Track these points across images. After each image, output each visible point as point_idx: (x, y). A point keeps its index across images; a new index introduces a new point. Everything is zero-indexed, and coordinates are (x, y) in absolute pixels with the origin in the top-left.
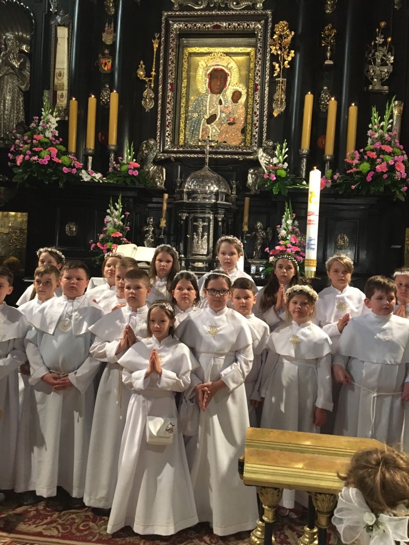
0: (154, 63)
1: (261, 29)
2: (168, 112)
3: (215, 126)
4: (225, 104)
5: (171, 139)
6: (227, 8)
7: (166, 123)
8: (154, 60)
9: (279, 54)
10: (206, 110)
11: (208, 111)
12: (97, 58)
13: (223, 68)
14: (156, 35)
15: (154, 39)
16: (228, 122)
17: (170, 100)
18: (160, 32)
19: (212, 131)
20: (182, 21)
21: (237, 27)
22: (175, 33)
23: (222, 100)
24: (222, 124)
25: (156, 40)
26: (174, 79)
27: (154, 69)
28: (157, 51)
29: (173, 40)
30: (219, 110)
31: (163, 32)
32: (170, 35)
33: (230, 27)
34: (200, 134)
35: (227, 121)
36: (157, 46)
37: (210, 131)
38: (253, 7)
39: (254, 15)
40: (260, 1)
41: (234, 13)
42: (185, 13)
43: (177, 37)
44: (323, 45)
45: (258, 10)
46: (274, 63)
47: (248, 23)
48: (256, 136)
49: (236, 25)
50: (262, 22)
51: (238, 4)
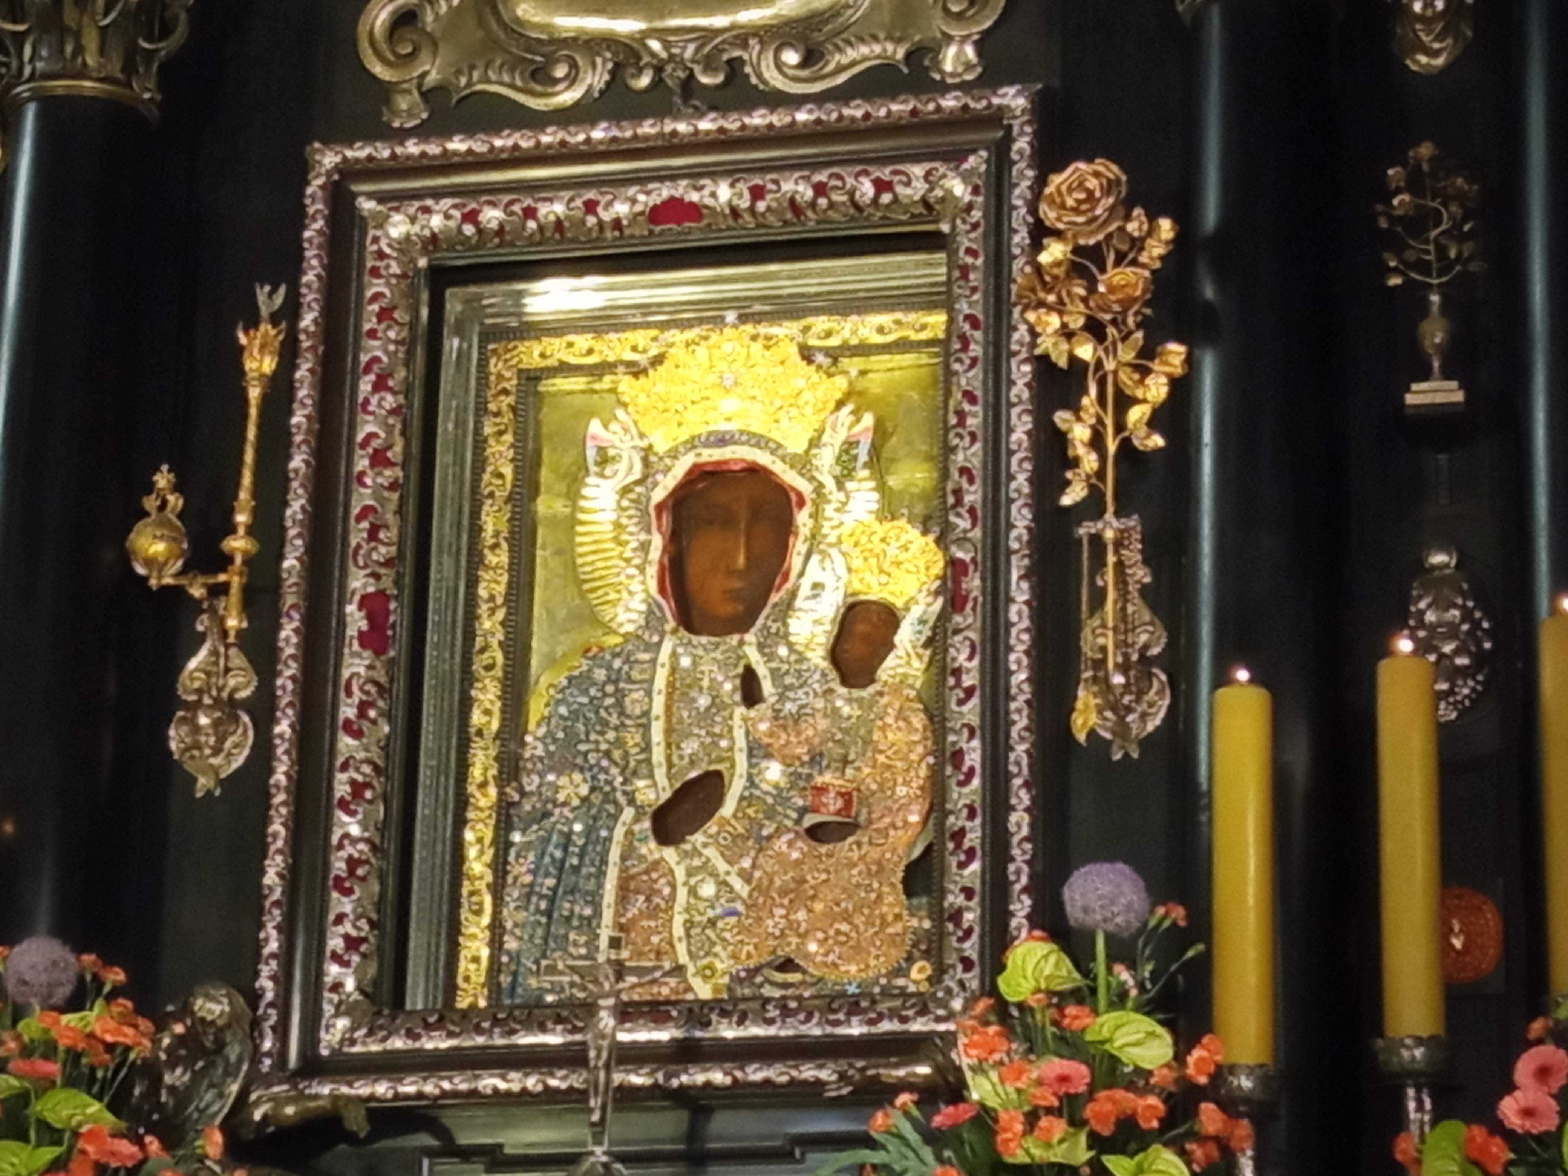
0: (247, 479)
1: (970, 207)
2: (341, 788)
3: (711, 853)
4: (782, 698)
5: (372, 970)
6: (737, 92)
7: (326, 865)
8: (249, 456)
9: (1085, 365)
10: (647, 748)
11: (658, 754)
13: (763, 458)
14: (262, 295)
15: (253, 323)
16: (810, 820)
17: (363, 707)
18: (289, 273)
19: (693, 892)
20: (438, 194)
21: (813, 205)
22: (395, 269)
23: (762, 671)
24: (763, 843)
25: (266, 328)
26: (388, 563)
27: (241, 518)
28: (265, 398)
29: (384, 315)
30: (741, 741)
31: (309, 277)
32: (361, 289)
33: (761, 206)
34: (608, 916)
35: (803, 812)
36: (268, 365)
37: (682, 893)
38: (917, 73)
39: (916, 125)
40: (956, 32)
41: (779, 119)
42: (458, 145)
43: (412, 294)
44: (1395, 281)
45: (943, 88)
46: (1061, 418)
47: (885, 173)
48: (969, 917)
49: (805, 192)
50: (976, 161)
51: (810, 58)
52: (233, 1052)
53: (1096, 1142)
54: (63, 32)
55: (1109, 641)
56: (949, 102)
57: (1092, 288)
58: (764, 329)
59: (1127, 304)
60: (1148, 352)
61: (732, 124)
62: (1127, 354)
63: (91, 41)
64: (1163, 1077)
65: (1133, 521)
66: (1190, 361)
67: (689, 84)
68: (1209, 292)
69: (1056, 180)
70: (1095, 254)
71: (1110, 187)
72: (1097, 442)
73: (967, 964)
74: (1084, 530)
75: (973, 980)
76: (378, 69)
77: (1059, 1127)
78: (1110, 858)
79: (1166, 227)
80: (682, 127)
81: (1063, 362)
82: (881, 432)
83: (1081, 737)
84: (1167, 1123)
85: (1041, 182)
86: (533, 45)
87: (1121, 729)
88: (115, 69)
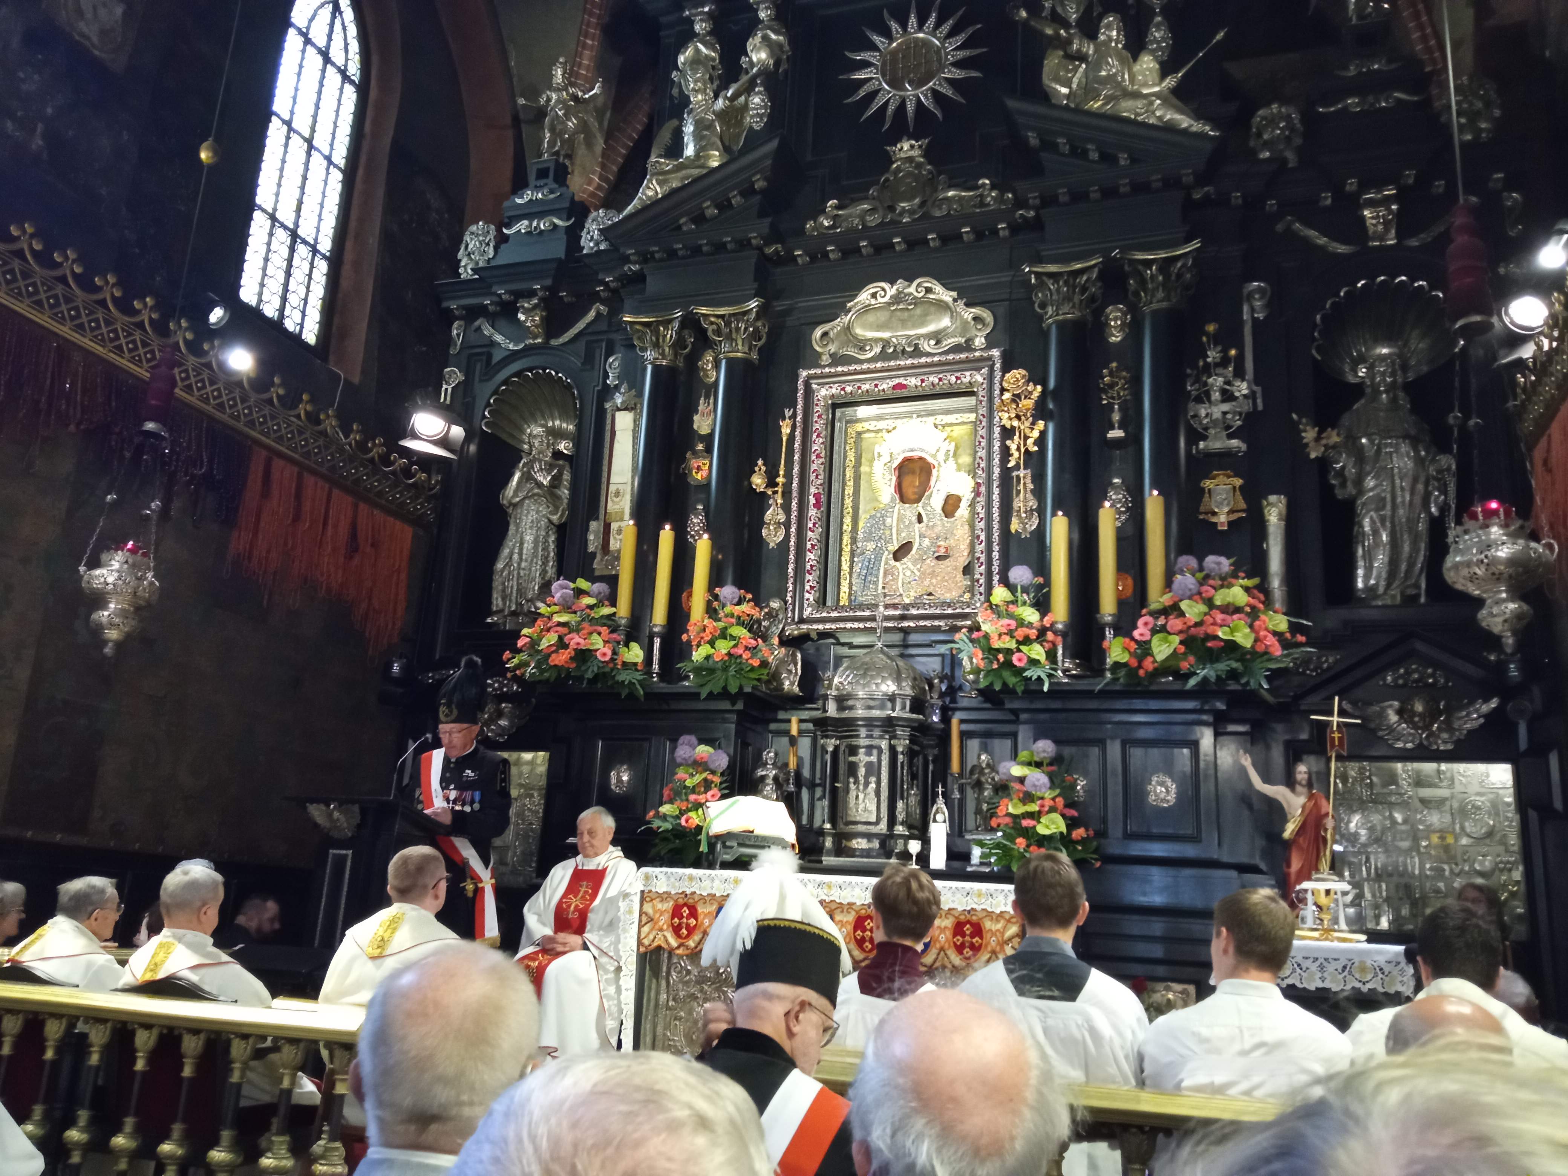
0: (783, 461)
1: (983, 384)
2: (809, 546)
3: (909, 564)
4: (929, 521)
5: (818, 595)
6: (917, 352)
7: (805, 567)
8: (783, 455)
10: (891, 535)
11: (894, 537)
12: (684, 459)
13: (923, 455)
14: (786, 411)
15: (784, 419)
16: (936, 555)
17: (814, 524)
18: (794, 405)
19: (904, 574)
20: (834, 383)
21: (938, 384)
22: (822, 404)
23: (923, 514)
24: (923, 560)
25: (787, 421)
26: (821, 485)
27: (781, 472)
28: (787, 441)
29: (819, 416)
30: (917, 534)
31: (799, 407)
32: (813, 410)
33: (924, 385)
34: (881, 581)
35: (934, 552)
36: (788, 431)
37: (901, 575)
38: (967, 346)
39: (967, 361)
40: (979, 334)
41: (929, 360)
42: (840, 369)
43: (827, 410)
44: (1105, 402)
45: (975, 350)
46: (1008, 442)
47: (958, 374)
48: (981, 581)
49: (936, 380)
50: (985, 371)
51: (938, 342)
52: (781, 617)
53: (1019, 643)
54: (732, 339)
55: (1021, 505)
56: (977, 354)
57: (1018, 406)
58: (924, 419)
59: (1027, 410)
60: (1033, 423)
61: (916, 361)
62: (1027, 424)
63: (740, 342)
64: (1037, 624)
65: (1029, 471)
66: (1045, 426)
67: (904, 351)
68: (1051, 406)
69: (1007, 375)
70: (1018, 396)
71: (1023, 377)
72: (1018, 449)
73: (981, 594)
74: (1015, 474)
75: (982, 598)
76: (818, 349)
77: (1008, 638)
78: (1022, 564)
79: (1039, 388)
80: (902, 363)
81: (1009, 427)
82: (957, 448)
83: (1013, 531)
84: (1038, 637)
85: (1003, 376)
86: (860, 341)
87: (1024, 529)
88: (746, 350)
